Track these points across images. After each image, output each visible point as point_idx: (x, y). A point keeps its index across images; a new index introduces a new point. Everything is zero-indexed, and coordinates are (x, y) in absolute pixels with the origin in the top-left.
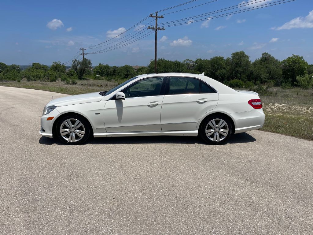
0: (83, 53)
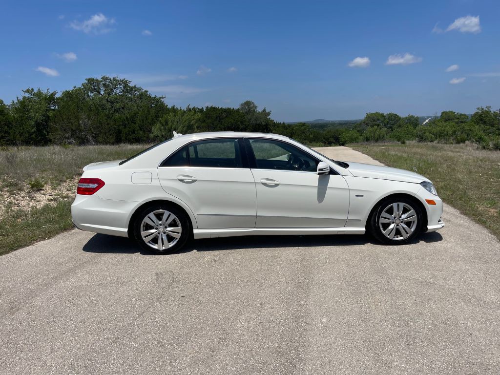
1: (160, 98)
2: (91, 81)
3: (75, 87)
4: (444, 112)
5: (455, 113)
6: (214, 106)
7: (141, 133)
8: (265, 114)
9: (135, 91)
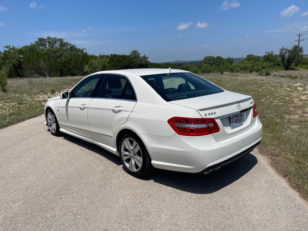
0: (299, 40)
1: (83, 49)
2: (41, 40)
3: (31, 43)
4: (248, 55)
5: (254, 55)
6: (115, 54)
7: (75, 70)
8: (145, 58)
9: (67, 45)
